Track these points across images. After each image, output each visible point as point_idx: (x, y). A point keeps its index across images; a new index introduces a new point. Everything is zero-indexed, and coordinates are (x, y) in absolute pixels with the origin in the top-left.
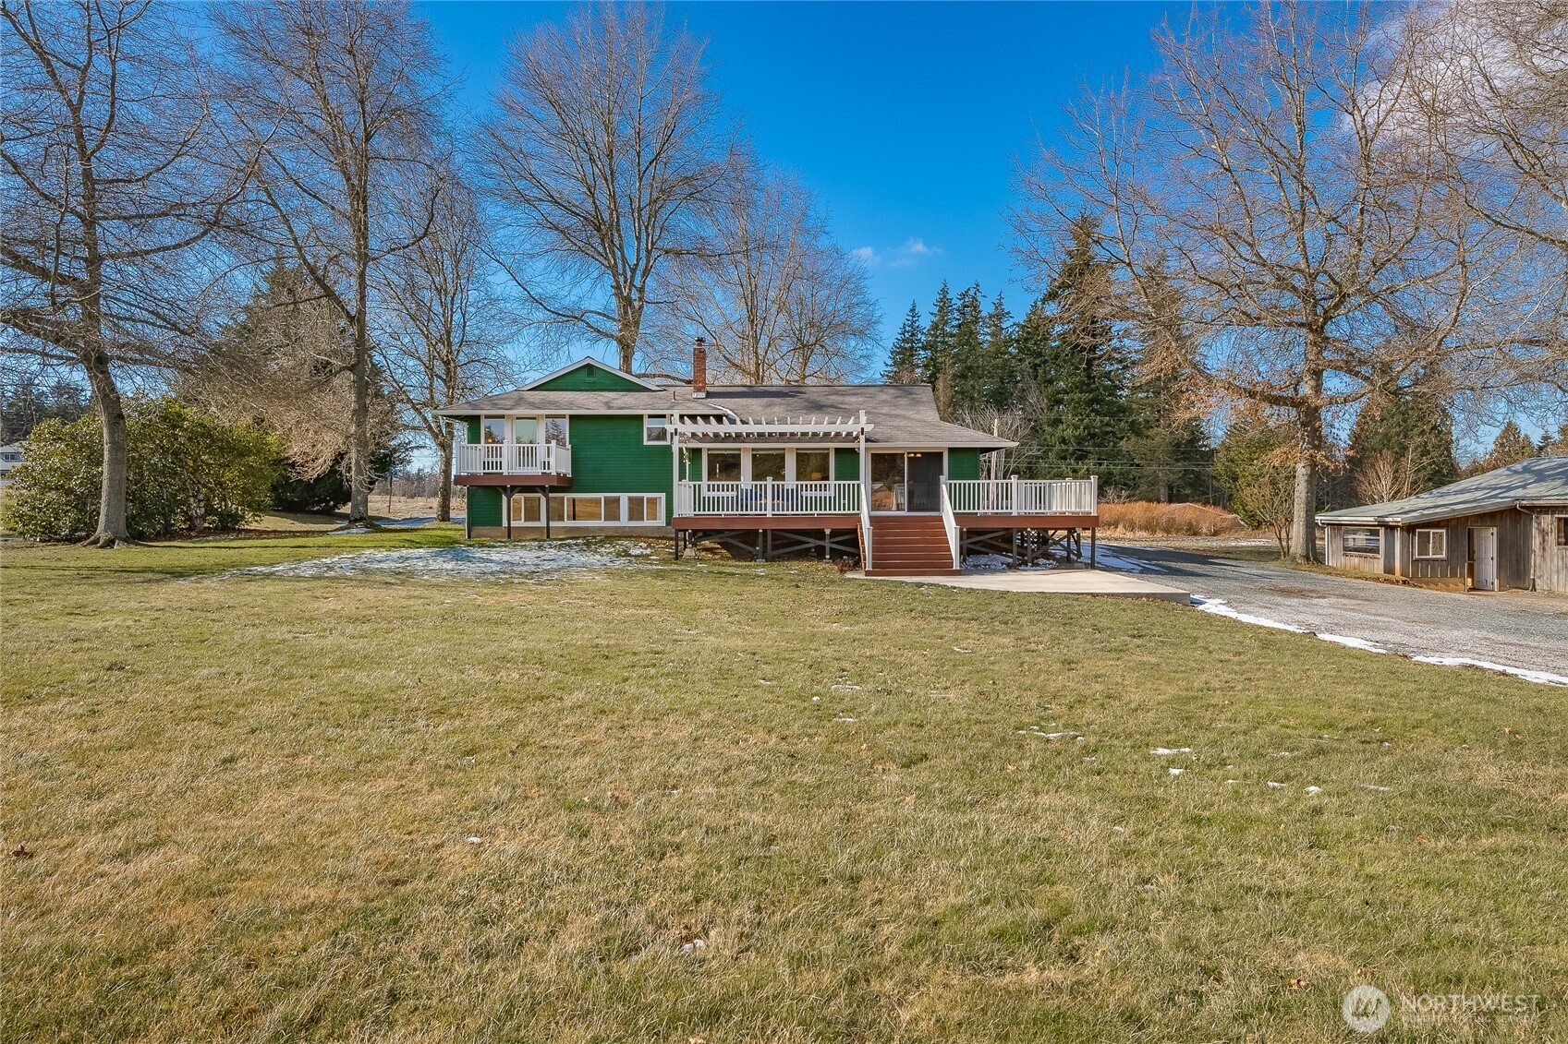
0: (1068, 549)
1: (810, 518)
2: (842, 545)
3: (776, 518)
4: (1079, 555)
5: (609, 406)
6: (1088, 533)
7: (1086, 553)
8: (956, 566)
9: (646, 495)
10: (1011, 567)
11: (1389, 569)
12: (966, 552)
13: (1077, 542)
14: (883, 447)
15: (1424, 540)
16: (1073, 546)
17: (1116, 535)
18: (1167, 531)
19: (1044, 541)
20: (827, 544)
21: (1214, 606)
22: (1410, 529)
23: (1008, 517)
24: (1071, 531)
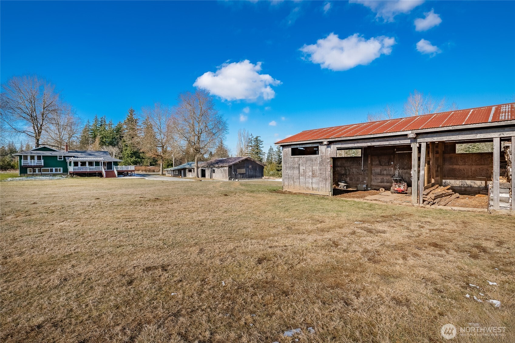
0: (131, 174)
1: (95, 171)
2: (100, 175)
3: (89, 171)
4: (132, 175)
5: (51, 154)
6: (134, 172)
7: (133, 175)
8: (117, 177)
9: (58, 168)
10: (123, 176)
11: (172, 176)
12: (118, 175)
13: (132, 173)
14: (104, 161)
15: (175, 172)
16: (132, 174)
17: (139, 172)
18: (149, 171)
19: (127, 173)
20: (97, 174)
21: (146, 179)
22: (174, 171)
23: (123, 170)
24: (131, 172)
